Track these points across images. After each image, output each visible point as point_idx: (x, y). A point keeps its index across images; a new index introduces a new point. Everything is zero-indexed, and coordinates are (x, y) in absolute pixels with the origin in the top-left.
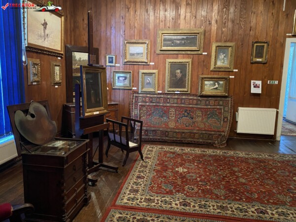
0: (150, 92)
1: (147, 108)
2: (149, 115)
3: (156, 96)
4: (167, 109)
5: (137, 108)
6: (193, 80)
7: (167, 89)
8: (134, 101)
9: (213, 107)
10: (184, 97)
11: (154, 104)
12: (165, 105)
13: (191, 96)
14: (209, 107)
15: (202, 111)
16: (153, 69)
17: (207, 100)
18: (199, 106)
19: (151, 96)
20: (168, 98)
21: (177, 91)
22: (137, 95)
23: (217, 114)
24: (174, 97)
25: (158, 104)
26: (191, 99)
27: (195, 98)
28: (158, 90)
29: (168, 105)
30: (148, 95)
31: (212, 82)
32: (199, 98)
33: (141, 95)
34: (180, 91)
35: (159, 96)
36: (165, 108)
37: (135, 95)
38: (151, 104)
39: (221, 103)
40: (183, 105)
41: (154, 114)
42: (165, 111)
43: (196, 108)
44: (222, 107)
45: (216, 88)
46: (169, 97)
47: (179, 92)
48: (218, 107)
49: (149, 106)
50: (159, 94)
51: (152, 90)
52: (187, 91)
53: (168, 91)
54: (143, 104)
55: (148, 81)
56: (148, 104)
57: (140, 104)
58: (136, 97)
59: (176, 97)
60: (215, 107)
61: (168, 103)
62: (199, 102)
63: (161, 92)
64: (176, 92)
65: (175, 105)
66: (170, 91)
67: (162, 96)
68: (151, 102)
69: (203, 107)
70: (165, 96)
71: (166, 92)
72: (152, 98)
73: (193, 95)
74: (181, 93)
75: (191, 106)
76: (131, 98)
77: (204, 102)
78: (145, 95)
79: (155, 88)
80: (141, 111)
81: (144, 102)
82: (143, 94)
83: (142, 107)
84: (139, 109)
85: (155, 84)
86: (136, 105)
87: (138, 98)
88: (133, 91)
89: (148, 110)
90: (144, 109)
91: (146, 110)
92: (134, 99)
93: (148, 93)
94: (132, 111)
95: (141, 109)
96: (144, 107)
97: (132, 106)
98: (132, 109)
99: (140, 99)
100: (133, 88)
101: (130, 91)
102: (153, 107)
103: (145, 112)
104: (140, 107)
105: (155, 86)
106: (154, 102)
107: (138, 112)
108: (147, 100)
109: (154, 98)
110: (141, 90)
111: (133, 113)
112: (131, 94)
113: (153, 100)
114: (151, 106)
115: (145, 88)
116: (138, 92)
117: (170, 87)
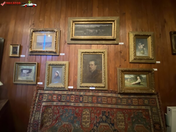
0: (58, 88)
1: (53, 110)
2: (57, 119)
3: (65, 93)
4: (79, 110)
5: (39, 111)
6: (110, 73)
7: (80, 84)
8: (37, 99)
9: (137, 107)
10: (100, 94)
11: (64, 104)
12: (77, 105)
13: (109, 93)
14: (132, 107)
15: (124, 113)
16: (63, 60)
17: (129, 98)
18: (120, 107)
19: (60, 93)
20: (81, 96)
21: (92, 86)
22: (42, 92)
23: (144, 117)
24: (88, 94)
25: (68, 104)
26: (109, 97)
27: (114, 95)
28: (68, 85)
29: (81, 105)
30: (56, 92)
31: (132, 76)
32: (119, 96)
33: (47, 92)
34: (96, 87)
35: (70, 93)
36: (77, 110)
37: (40, 91)
38: (60, 104)
39: (146, 101)
40: (99, 105)
41: (63, 117)
42: (76, 114)
43: (117, 108)
44: (149, 108)
45: (139, 83)
46: (82, 93)
47: (94, 88)
48: (143, 107)
49: (56, 106)
50: (69, 90)
51: (61, 85)
52: (104, 87)
53: (80, 87)
54: (49, 104)
55: (57, 75)
56: (55, 103)
57: (44, 104)
58: (41, 94)
59: (91, 94)
60: (140, 107)
61: (81, 102)
62: (119, 101)
63: (72, 87)
64: (90, 88)
65: (90, 105)
66: (83, 87)
67: (74, 93)
68: (60, 101)
69: (124, 107)
70: (78, 93)
71: (79, 88)
72: (60, 95)
73: (112, 92)
74: (97, 89)
75: (109, 106)
76: (34, 96)
77: (125, 101)
78: (52, 92)
79: (64, 83)
80: (45, 115)
81: (49, 102)
82: (49, 91)
83: (47, 108)
84: (42, 111)
85: (65, 78)
86: (39, 106)
87: (42, 95)
88: (37, 87)
89: (54, 112)
90: (49, 111)
91: (52, 112)
92: (38, 97)
93: (56, 89)
94: (32, 115)
95: (45, 112)
96: (50, 107)
97: (34, 108)
98: (33, 112)
99: (45, 97)
100: (39, 83)
101: (34, 86)
102: (61, 107)
103: (51, 116)
104: (44, 108)
105: (64, 81)
106: (63, 101)
107: (40, 116)
108: (54, 98)
109: (64, 95)
110: (47, 85)
111: (33, 117)
112: (35, 90)
113: (62, 98)
114: (59, 106)
115: (51, 83)
116: (44, 88)
117: (83, 82)
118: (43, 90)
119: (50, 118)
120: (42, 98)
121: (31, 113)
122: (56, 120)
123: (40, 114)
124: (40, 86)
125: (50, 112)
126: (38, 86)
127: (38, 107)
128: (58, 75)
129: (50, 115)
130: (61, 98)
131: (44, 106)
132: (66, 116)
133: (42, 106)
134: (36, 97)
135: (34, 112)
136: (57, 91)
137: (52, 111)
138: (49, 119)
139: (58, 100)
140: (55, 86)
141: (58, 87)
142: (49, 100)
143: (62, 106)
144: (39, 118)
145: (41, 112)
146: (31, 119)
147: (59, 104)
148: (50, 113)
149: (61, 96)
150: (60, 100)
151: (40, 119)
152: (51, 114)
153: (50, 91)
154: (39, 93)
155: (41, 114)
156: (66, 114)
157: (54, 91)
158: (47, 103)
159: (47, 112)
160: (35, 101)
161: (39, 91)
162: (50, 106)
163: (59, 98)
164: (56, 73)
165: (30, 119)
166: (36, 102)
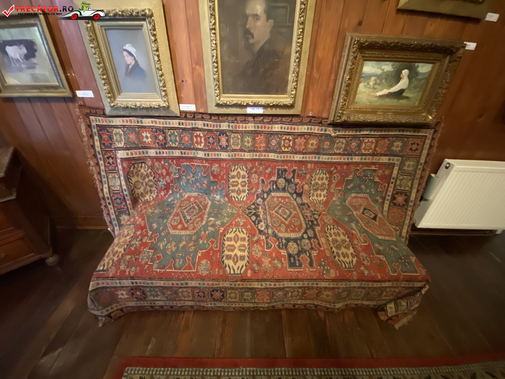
0: (147, 109)
1: (152, 167)
2: (167, 188)
3: (175, 123)
4: (221, 168)
5: (115, 170)
7: (215, 97)
8: (97, 144)
9: (369, 159)
10: (277, 128)
11: (177, 153)
12: (212, 155)
13: (302, 124)
14: (357, 159)
15: (331, 173)
17: (354, 137)
18: (324, 158)
19: (160, 123)
20: (223, 132)
21: (255, 104)
22: (103, 121)
23: (377, 179)
24: (243, 127)
25: (191, 154)
26: (302, 135)
27: (316, 129)
28: (180, 101)
29: (224, 155)
30: (147, 122)
32: (330, 131)
33: (118, 122)
34: (266, 106)
35: (189, 124)
36: (215, 167)
37: (95, 121)
38: (165, 153)
39: (397, 146)
40: (272, 156)
41: (183, 183)
42: (214, 176)
43: (316, 163)
44: (396, 160)
45: (399, 94)
46: (224, 126)
47: (260, 111)
48: (385, 159)
49: (159, 159)
50: (185, 115)
51: (156, 101)
52: (292, 106)
53: (218, 105)
54: (136, 154)
55: (130, 60)
56: (152, 153)
57: (121, 154)
58: (101, 128)
59: (251, 127)
60: (376, 159)
61: (224, 149)
62: (327, 144)
63: (192, 108)
64: (250, 111)
65: (247, 156)
66: (226, 106)
67: (200, 124)
68: (164, 146)
69: (335, 159)
70: (212, 125)
71: (212, 109)
72: (162, 131)
73: (311, 121)
74: (269, 111)
75: (298, 157)
76: (85, 134)
77: (341, 144)
78: (133, 122)
79: (163, 94)
80: (134, 180)
81: (135, 148)
82: (125, 119)
83: (134, 164)
84: (124, 172)
85: (161, 76)
86: (111, 161)
87: (108, 131)
88: (80, 106)
89: (157, 173)
90: (142, 170)
91: (151, 173)
92: (96, 138)
93: (145, 113)
94: (101, 182)
95: (133, 173)
96: (142, 163)
97: (98, 164)
98: (99, 173)
99: (118, 136)
100: (80, 94)
101: (71, 105)
102: (172, 161)
103: (150, 181)
104: (125, 165)
105: (161, 84)
106: (174, 145)
107: (123, 183)
108: (145, 140)
109: (172, 131)
110: (109, 100)
111: (106, 186)
112: (78, 117)
113: (169, 138)
114: (165, 158)
115: (122, 94)
116: (104, 110)
117: (226, 90)
118: (104, 115)
119: (151, 186)
120: (111, 138)
121: (96, 176)
122: (165, 189)
123: (119, 177)
124: (88, 104)
125: (145, 173)
126: (81, 103)
127: (109, 163)
128: (136, 62)
129: (147, 180)
130: (165, 138)
131: (123, 160)
132: (188, 180)
133: (119, 161)
134: (91, 136)
135: (103, 173)
136: (150, 120)
137: (150, 170)
138: (148, 188)
139: (158, 143)
140: (138, 104)
141: (147, 105)
142: (134, 146)
143: (173, 158)
144: (121, 186)
145: (121, 172)
146: (102, 190)
147: (165, 155)
148: (147, 176)
149: (164, 133)
150: (165, 144)
151: (124, 187)
152: (151, 178)
153: (128, 119)
154: (94, 124)
155: (122, 178)
156: (189, 177)
157: (140, 119)
158: (129, 152)
159: (136, 173)
160: (93, 146)
161: (92, 118)
162: (139, 159)
163: (161, 137)
164: (125, 53)
165: (99, 189)
166: (98, 149)
